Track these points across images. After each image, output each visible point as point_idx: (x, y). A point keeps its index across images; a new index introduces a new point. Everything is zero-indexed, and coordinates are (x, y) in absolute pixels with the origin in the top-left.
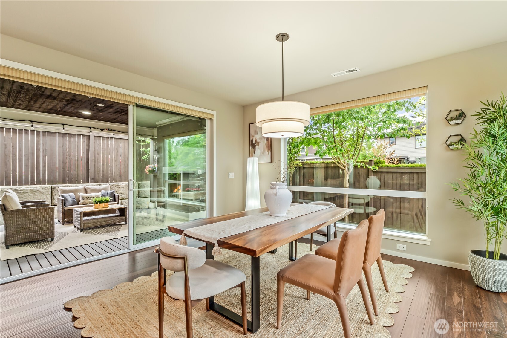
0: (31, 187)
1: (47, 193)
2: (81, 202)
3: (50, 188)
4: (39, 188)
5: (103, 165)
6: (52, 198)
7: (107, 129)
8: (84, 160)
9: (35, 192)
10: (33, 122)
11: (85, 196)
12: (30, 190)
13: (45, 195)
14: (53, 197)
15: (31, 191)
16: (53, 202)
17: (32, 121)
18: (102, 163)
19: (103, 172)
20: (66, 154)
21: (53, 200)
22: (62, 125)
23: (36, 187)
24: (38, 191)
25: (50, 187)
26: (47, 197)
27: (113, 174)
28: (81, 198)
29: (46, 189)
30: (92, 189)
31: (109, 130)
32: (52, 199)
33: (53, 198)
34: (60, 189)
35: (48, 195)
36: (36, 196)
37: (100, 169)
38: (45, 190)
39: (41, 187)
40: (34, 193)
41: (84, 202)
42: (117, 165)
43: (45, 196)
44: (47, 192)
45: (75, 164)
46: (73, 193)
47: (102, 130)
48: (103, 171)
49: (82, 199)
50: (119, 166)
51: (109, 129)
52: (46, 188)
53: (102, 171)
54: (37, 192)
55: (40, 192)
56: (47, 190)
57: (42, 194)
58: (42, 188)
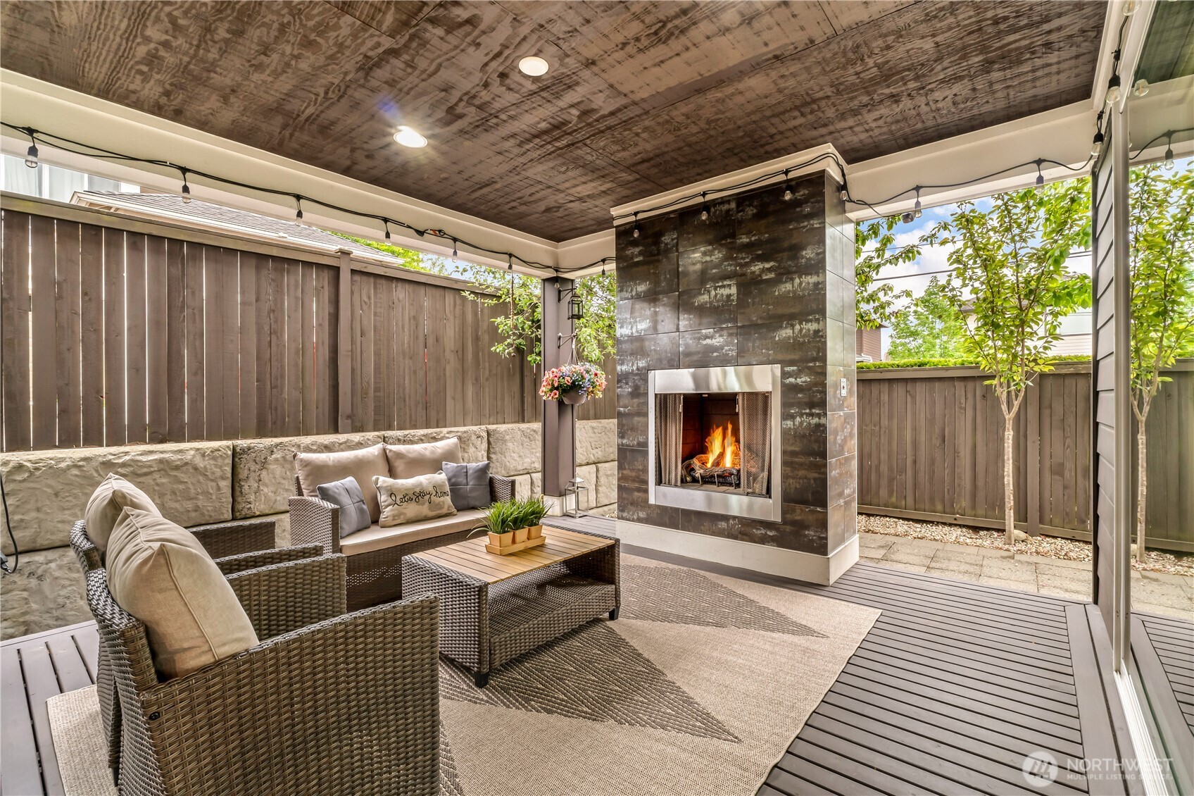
0: (162, 452)
1: (218, 472)
2: (387, 513)
3: (230, 453)
4: (192, 452)
5: (377, 369)
6: (237, 489)
7: (434, 231)
8: (325, 352)
9: (177, 468)
10: (188, 175)
11: (399, 490)
12: (161, 461)
13: (212, 480)
14: (241, 487)
15: (162, 466)
16: (240, 507)
17: (184, 170)
18: (375, 364)
19: (378, 394)
20: (266, 328)
21: (239, 499)
22: (293, 200)
23: (180, 451)
24: (190, 468)
25: (228, 447)
26: (219, 488)
27: (405, 401)
28: (383, 498)
29: (214, 458)
30: (410, 455)
31: (442, 236)
32: (238, 493)
33: (241, 493)
34: (301, 460)
35: (223, 478)
36: (181, 487)
37: (368, 383)
38: (212, 462)
39: (198, 449)
40: (175, 473)
41: (399, 515)
42: (415, 372)
43: (214, 484)
44: (220, 467)
45: (297, 365)
46: (350, 479)
47: (421, 233)
48: (377, 390)
49: (390, 501)
50: (421, 374)
51: (440, 233)
52: (216, 453)
53: (375, 391)
54: (184, 468)
55: (196, 469)
56: (220, 461)
57: (201, 478)
58: (203, 455)
